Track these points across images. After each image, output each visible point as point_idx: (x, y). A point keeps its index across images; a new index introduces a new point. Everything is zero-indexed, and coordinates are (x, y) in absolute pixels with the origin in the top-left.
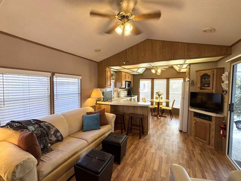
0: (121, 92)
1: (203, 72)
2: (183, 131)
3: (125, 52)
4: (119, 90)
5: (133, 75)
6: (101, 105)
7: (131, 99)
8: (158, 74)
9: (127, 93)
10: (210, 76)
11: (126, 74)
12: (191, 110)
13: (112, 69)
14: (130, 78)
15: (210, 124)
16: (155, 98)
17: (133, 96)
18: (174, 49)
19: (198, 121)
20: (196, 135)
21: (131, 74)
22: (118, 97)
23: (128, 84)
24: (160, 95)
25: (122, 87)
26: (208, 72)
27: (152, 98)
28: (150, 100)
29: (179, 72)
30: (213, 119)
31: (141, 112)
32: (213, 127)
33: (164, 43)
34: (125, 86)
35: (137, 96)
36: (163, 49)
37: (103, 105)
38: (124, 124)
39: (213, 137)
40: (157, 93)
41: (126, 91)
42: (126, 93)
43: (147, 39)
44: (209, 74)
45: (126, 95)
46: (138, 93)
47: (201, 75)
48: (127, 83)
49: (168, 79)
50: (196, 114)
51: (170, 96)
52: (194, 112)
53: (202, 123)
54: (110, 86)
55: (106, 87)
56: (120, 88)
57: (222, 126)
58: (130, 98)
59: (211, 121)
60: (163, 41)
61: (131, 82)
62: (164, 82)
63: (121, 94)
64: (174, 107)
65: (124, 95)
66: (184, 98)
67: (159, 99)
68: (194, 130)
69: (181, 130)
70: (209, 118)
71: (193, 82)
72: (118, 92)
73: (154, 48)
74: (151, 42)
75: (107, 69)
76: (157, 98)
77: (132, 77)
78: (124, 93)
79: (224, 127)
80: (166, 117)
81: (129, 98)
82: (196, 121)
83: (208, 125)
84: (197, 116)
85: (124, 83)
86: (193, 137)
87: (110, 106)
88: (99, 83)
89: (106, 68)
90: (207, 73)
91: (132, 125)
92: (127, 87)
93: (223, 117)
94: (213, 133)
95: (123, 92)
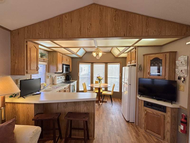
0: (57, 78)
1: (153, 56)
2: (130, 121)
3: (60, 18)
4: (54, 75)
5: (72, 58)
6: (16, 105)
7: (70, 86)
8: (97, 58)
9: (65, 79)
10: (162, 60)
11: (63, 55)
12: (140, 98)
13: (40, 47)
14: (68, 60)
15: (164, 116)
16: (94, 82)
17: (72, 82)
18: (130, 22)
19: (149, 111)
20: (147, 128)
21: (70, 57)
22: (53, 84)
23: (66, 68)
24: (101, 80)
25: (57, 72)
26: (160, 56)
27: (92, 82)
28: (90, 85)
29: (116, 57)
30: (168, 110)
31: (85, 108)
32: (168, 119)
33: (117, 12)
34: (62, 71)
35: (76, 81)
36: (115, 20)
37: (21, 105)
38: (59, 129)
39: (168, 131)
40: (97, 77)
41: (64, 76)
42: (63, 78)
43: (94, 4)
44: (161, 59)
45: (64, 81)
46: (78, 77)
47: (151, 59)
48: (65, 66)
49: (106, 63)
50: (147, 104)
51: (109, 80)
52: (144, 101)
53: (154, 114)
54: (37, 70)
55: (27, 73)
56: (55, 73)
57: (183, 120)
58: (69, 84)
59: (166, 113)
60: (116, 10)
61: (69, 65)
62: (103, 66)
63: (57, 80)
64: (114, 91)
65: (61, 81)
66: (130, 85)
67: (99, 84)
68: (145, 121)
69: (128, 120)
70: (163, 109)
71: (140, 66)
72: (53, 78)
73: (104, 18)
74: (99, 8)
75: (30, 44)
76: (96, 82)
77: (71, 60)
78: (60, 79)
79: (185, 121)
80: (107, 102)
81: (67, 85)
82: (147, 112)
83: (162, 117)
84: (147, 106)
85: (60, 67)
86: (143, 129)
87: (33, 105)
88: (14, 66)
89: (27, 42)
90: (158, 57)
91: (71, 129)
92: (64, 72)
93: (179, 107)
94: (168, 127)
95: (60, 77)
